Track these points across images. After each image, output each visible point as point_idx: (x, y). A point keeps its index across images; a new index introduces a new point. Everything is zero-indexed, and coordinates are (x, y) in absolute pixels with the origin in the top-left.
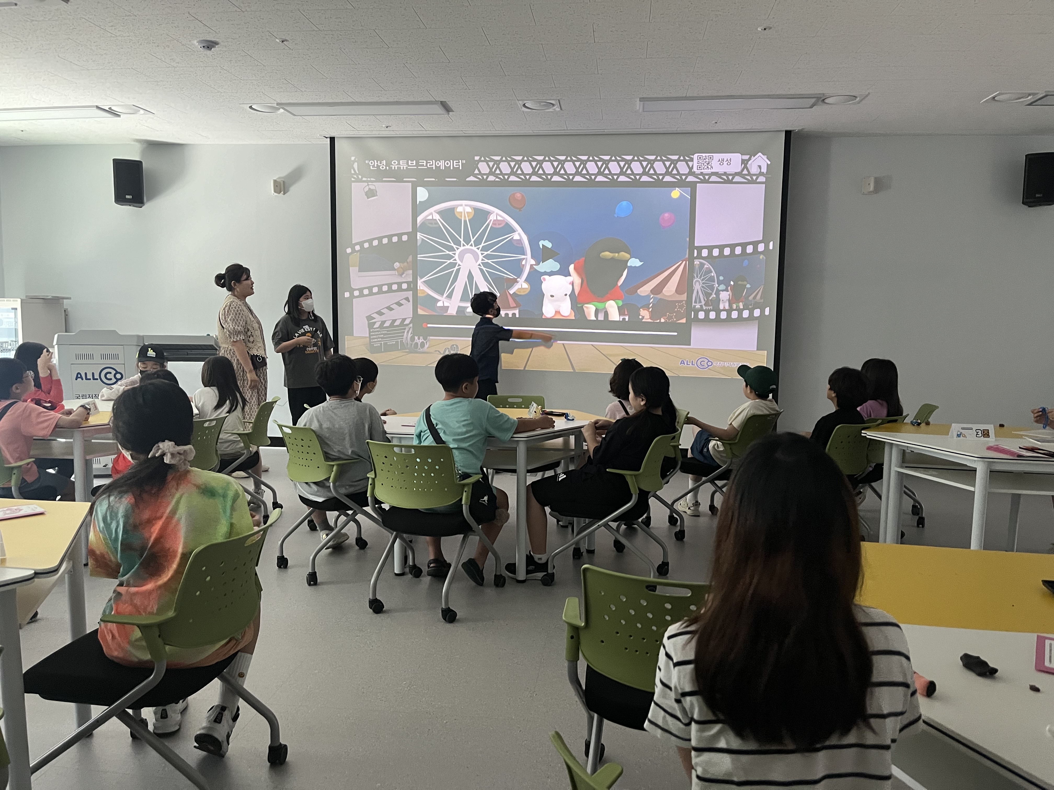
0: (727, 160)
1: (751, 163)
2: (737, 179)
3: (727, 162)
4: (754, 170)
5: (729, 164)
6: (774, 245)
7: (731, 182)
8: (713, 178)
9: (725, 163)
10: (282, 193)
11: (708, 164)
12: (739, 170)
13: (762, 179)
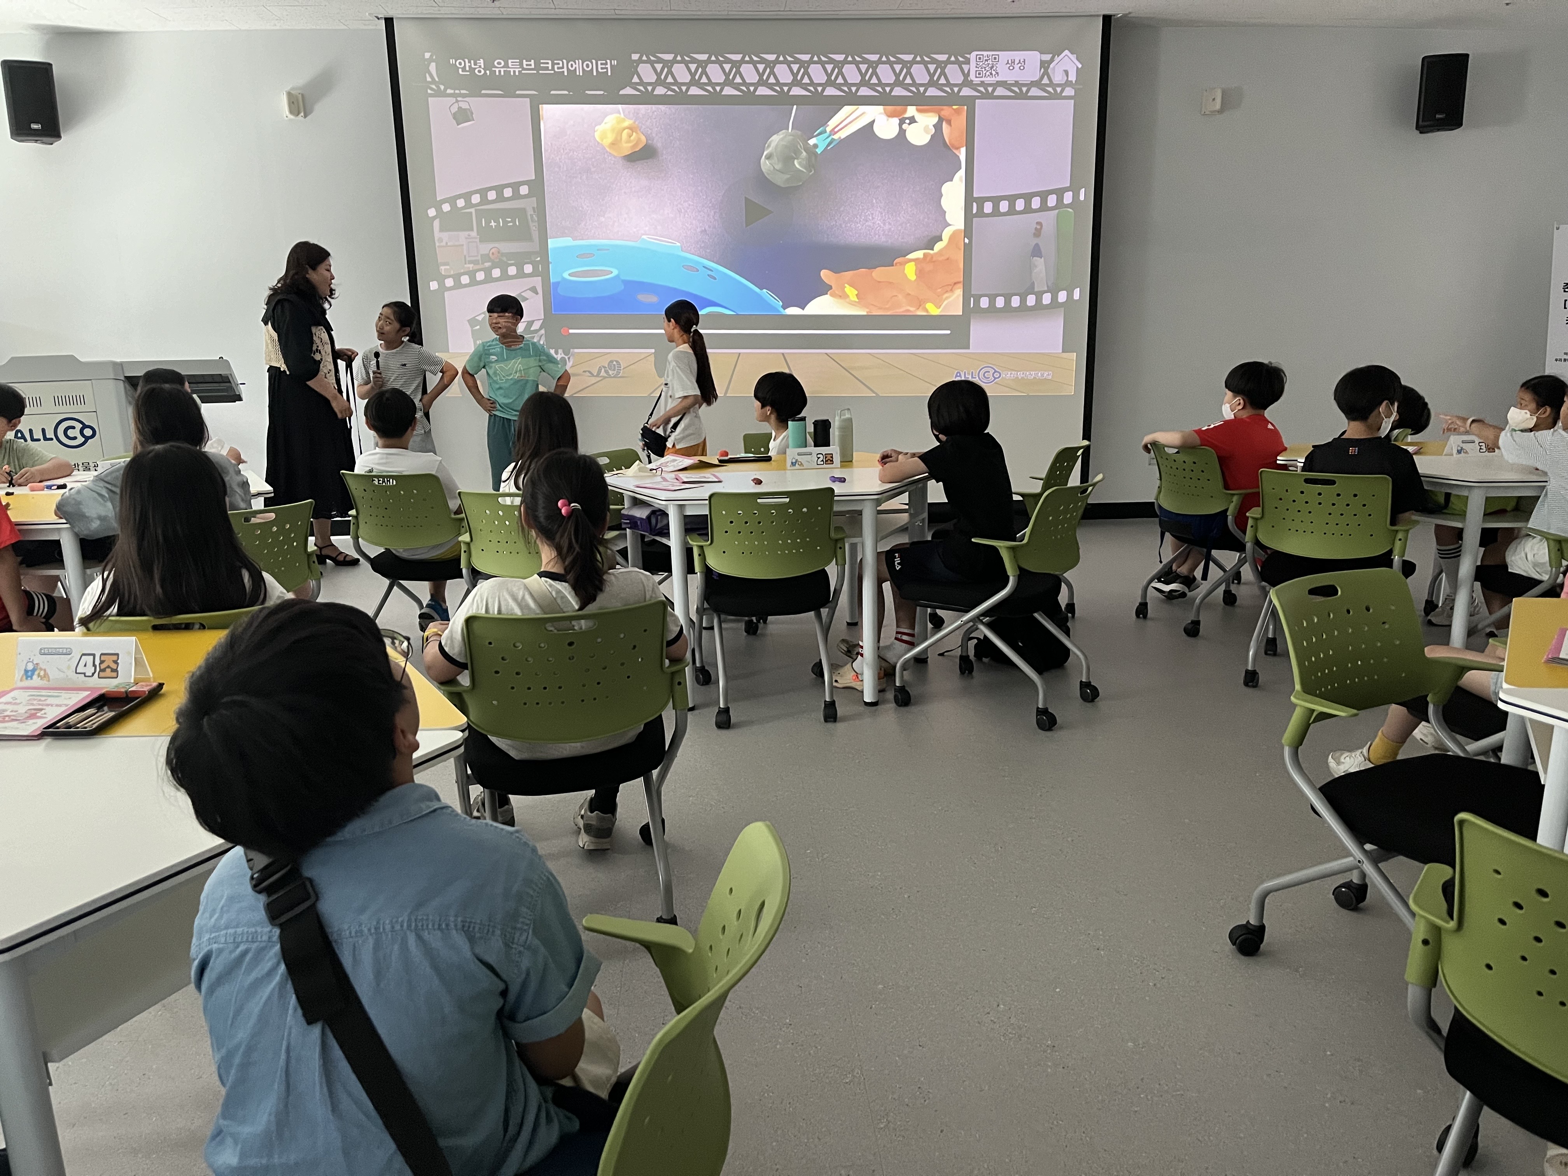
0: (1019, 62)
1: (1054, 68)
2: (1034, 92)
3: (1020, 65)
4: (1058, 78)
5: (1022, 68)
6: (1086, 195)
7: (1024, 96)
8: (1000, 91)
9: (1017, 67)
10: (302, 114)
11: (992, 68)
12: (1036, 78)
13: (1069, 92)
